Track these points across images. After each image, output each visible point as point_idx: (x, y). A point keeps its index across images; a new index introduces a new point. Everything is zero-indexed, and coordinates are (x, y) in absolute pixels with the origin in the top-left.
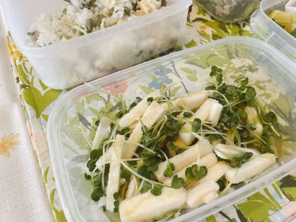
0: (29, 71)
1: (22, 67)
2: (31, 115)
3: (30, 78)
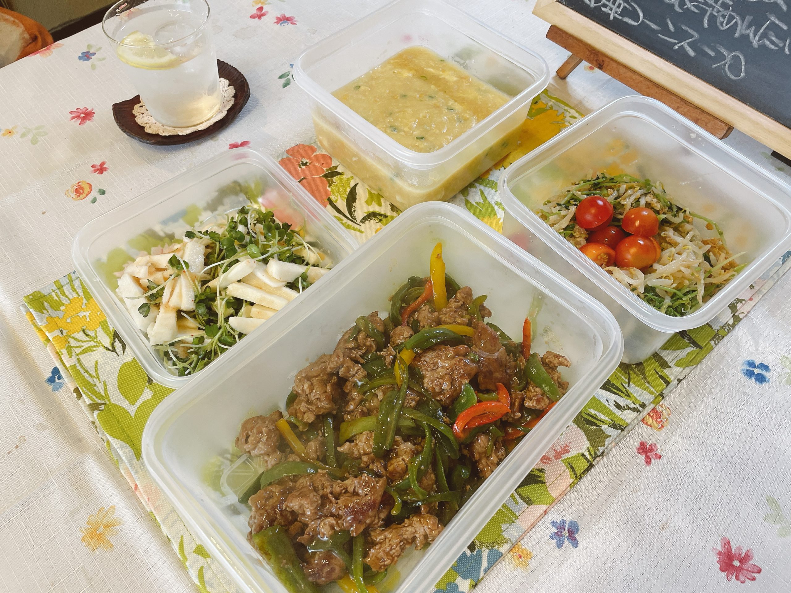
0: (94, 374)
1: (79, 368)
2: (126, 457)
3: (100, 388)
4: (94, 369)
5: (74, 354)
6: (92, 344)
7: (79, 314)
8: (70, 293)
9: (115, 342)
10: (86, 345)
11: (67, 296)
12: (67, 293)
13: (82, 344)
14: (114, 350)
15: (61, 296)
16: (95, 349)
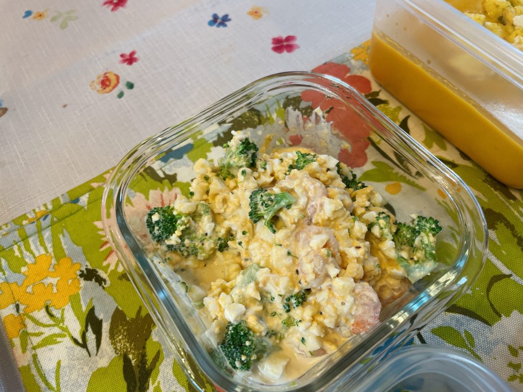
4: (53, 375)
5: (30, 347)
6: (56, 330)
7: (45, 281)
8: (36, 247)
9: (87, 330)
10: (47, 332)
11: (32, 252)
12: (33, 247)
13: (42, 329)
14: (84, 345)
15: (25, 252)
16: (59, 339)
